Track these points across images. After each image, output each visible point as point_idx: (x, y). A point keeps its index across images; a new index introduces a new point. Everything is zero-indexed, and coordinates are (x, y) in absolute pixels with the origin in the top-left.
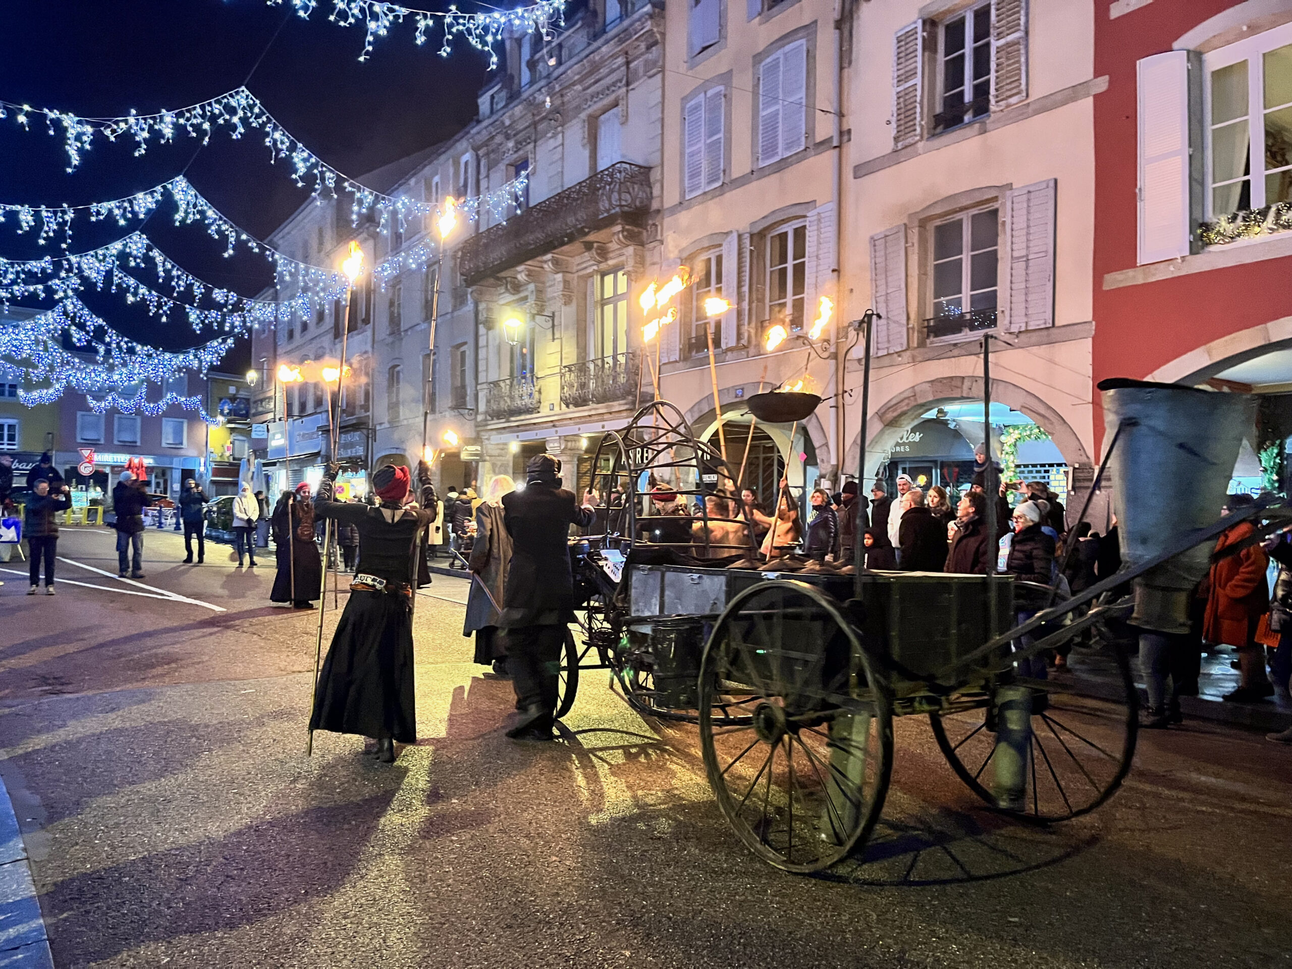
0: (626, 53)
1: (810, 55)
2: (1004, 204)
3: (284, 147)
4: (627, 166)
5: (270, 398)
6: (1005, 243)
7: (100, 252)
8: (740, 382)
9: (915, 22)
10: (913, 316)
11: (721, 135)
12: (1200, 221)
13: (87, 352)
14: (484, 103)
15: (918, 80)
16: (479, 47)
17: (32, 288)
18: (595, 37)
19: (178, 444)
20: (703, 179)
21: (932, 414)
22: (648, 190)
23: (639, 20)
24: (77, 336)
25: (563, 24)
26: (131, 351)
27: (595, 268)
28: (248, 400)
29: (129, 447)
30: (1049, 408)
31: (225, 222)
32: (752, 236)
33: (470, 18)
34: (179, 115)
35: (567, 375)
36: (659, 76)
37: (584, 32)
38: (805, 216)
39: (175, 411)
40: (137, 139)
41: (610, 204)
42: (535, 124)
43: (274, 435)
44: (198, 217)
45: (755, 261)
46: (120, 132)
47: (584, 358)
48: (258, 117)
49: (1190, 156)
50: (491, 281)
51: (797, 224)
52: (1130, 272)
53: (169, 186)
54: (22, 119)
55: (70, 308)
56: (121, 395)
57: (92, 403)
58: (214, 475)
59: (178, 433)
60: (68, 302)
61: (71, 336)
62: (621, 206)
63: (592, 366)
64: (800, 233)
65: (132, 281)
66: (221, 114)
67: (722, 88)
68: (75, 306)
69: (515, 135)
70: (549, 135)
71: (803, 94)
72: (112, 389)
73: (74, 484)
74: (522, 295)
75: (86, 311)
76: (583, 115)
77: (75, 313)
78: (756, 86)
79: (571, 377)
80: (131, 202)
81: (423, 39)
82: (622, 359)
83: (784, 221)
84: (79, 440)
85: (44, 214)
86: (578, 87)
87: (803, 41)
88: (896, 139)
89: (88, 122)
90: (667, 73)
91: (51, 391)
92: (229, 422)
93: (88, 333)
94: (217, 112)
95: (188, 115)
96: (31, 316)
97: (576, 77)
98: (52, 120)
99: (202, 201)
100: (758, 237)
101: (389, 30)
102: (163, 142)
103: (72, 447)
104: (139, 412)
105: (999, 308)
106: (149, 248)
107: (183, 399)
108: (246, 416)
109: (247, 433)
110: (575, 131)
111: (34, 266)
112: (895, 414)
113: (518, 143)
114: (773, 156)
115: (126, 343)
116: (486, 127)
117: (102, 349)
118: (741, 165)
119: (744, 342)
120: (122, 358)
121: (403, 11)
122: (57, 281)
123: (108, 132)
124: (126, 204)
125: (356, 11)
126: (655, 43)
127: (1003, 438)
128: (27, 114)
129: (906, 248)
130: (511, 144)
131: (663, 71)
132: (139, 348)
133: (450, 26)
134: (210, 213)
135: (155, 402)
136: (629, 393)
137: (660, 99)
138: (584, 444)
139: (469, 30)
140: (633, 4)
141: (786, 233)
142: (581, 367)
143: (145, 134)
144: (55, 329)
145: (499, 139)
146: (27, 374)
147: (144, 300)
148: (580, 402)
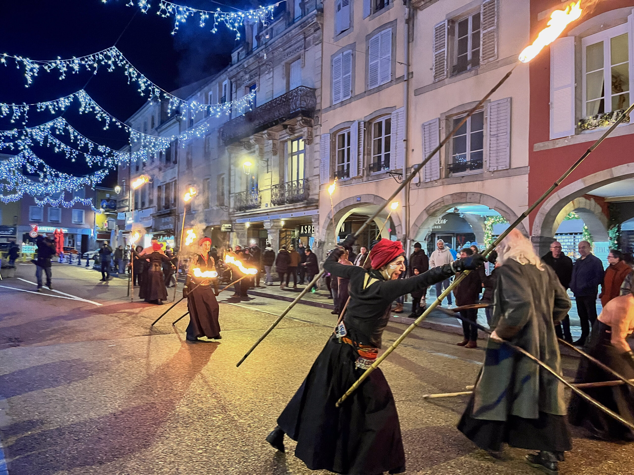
0: (304, 33)
1: (394, 36)
2: (486, 109)
3: (134, 76)
4: (305, 88)
5: (127, 200)
6: (487, 129)
7: (42, 127)
8: (359, 194)
9: (444, 21)
10: (443, 163)
11: (350, 74)
12: (580, 119)
13: (34, 177)
14: (234, 56)
15: (446, 49)
16: (231, 29)
17: (7, 144)
18: (289, 25)
19: (80, 223)
20: (341, 95)
21: (452, 210)
22: (314, 100)
23: (310, 17)
24: (29, 168)
25: (272, 18)
26: (57, 176)
27: (288, 137)
28: (115, 201)
29: (55, 224)
30: (508, 208)
31: (105, 113)
32: (365, 123)
33: (227, 14)
34: (83, 59)
35: (274, 190)
36: (320, 45)
37: (283, 23)
38: (390, 114)
39: (78, 206)
40: (61, 71)
41: (296, 106)
42: (259, 67)
43: (128, 218)
44: (91, 110)
45: (366, 136)
46: (52, 68)
47: (283, 181)
48: (121, 61)
49: (576, 87)
50: (237, 143)
51: (387, 117)
52: (546, 143)
53: (77, 95)
54: (3, 60)
55: (27, 154)
56: (52, 197)
57: (37, 201)
58: (98, 238)
59: (80, 216)
60: (25, 152)
61: (27, 168)
62: (301, 107)
63: (286, 185)
64: (388, 123)
65: (58, 142)
66: (103, 60)
67: (351, 51)
68: (29, 154)
69: (249, 72)
70: (266, 72)
71: (390, 55)
72: (47, 194)
73: (27, 242)
74: (252, 150)
75: (34, 156)
76: (283, 63)
77: (29, 157)
78: (367, 51)
79: (276, 191)
80: (57, 102)
81: (203, 24)
82: (301, 182)
83: (380, 116)
84: (30, 220)
85: (14, 108)
86: (281, 49)
87: (390, 29)
88: (435, 77)
89: (36, 63)
90: (324, 43)
91: (17, 195)
92: (106, 211)
93: (35, 166)
94: (101, 58)
95: (86, 60)
96: (7, 158)
97: (280, 44)
98: (18, 61)
99: (93, 102)
100: (368, 124)
101: (187, 19)
102: (74, 73)
103: (27, 223)
104: (60, 206)
105: (484, 160)
106: (66, 125)
107: (83, 200)
108: (115, 208)
109: (115, 217)
110: (279, 71)
111: (9, 133)
112: (434, 210)
113: (251, 76)
114: (375, 84)
115: (54, 172)
116: (235, 68)
117: (42, 175)
118: (359, 88)
119: (361, 174)
120: (52, 179)
121: (194, 10)
122: (20, 141)
123: (46, 68)
124: (55, 103)
125: (170, 10)
126: (319, 29)
127: (486, 222)
128: (6, 58)
129: (440, 130)
130: (247, 76)
131: (322, 42)
132: (60, 174)
133: (217, 18)
134: (97, 108)
135: (69, 201)
136: (305, 199)
137: (321, 56)
138: (282, 223)
139: (226, 20)
140: (308, 10)
141: (381, 122)
142: (281, 186)
143: (65, 69)
144: (19, 165)
145: (242, 74)
146: (5, 187)
147: (63, 151)
148: (281, 203)
